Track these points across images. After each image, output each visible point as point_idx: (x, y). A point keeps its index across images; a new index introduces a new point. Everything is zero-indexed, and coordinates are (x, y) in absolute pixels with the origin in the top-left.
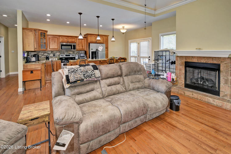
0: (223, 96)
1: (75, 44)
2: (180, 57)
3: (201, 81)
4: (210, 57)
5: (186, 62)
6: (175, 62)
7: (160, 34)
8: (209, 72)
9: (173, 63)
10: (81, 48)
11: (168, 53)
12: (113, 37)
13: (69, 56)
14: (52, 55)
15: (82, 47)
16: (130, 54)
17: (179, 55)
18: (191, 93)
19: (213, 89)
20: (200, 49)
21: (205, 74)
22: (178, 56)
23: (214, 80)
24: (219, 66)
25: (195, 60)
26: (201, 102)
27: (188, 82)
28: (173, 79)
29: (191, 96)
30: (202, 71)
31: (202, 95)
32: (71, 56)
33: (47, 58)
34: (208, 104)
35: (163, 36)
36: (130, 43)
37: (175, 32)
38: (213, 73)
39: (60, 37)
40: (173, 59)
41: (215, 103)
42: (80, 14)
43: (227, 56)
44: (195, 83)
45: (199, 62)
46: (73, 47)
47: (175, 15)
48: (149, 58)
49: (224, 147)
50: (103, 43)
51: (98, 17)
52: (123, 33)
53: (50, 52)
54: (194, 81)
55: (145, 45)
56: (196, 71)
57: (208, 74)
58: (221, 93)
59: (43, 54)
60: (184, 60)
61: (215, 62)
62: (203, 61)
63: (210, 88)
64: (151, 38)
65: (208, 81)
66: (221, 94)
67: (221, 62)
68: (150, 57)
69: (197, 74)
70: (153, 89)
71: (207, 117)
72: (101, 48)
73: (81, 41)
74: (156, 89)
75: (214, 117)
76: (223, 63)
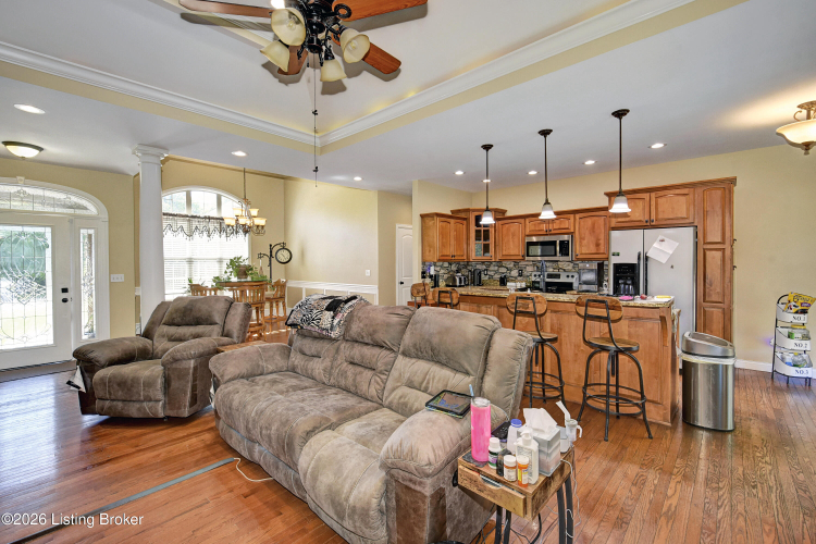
1: (566, 237)
10: (592, 249)
13: (558, 276)
14: (515, 273)
15: (598, 245)
32: (563, 279)
33: (503, 281)
39: (527, 220)
46: (558, 248)
52: (807, 147)
53: (512, 266)
59: (496, 268)
72: (662, 249)
73: (593, 225)
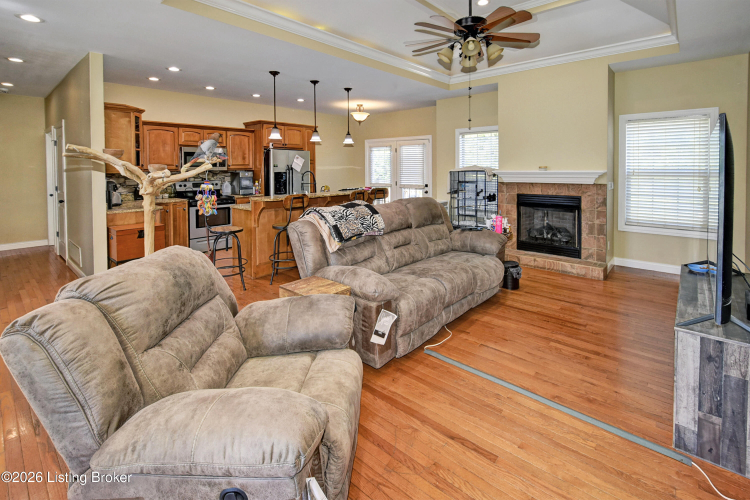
0: (586, 258)
2: (508, 184)
3: (548, 234)
4: (564, 185)
5: (519, 195)
6: (494, 195)
7: (457, 131)
8: (561, 213)
9: (491, 198)
10: (240, 161)
11: (481, 176)
12: (348, 134)
15: (244, 158)
16: (370, 179)
17: (506, 180)
18: (533, 258)
19: (569, 246)
20: (546, 168)
21: (555, 219)
22: (503, 183)
23: (571, 230)
24: (578, 199)
25: (537, 191)
26: (550, 272)
27: (523, 238)
28: (505, 230)
29: (532, 264)
30: (550, 211)
31: (552, 259)
34: (564, 274)
35: (463, 134)
36: (370, 147)
37: (495, 128)
38: (569, 215)
39: (181, 129)
40: (492, 189)
41: (574, 271)
42: (275, 73)
43: (591, 182)
44: (537, 239)
45: (545, 193)
47: (497, 89)
48: (426, 189)
49: (595, 321)
50: (301, 149)
51: (315, 82)
52: (360, 122)
54: (535, 234)
55: (414, 153)
56: (539, 214)
57: (559, 218)
58: (583, 251)
60: (515, 192)
61: (573, 193)
62: (552, 192)
63: (564, 245)
64: (430, 137)
65: (560, 232)
66: (584, 253)
67: (583, 192)
68: (426, 186)
69: (540, 219)
70: (473, 251)
71: (566, 292)
72: (298, 163)
73: (241, 142)
74: (479, 249)
75: (575, 290)
76: (586, 195)
